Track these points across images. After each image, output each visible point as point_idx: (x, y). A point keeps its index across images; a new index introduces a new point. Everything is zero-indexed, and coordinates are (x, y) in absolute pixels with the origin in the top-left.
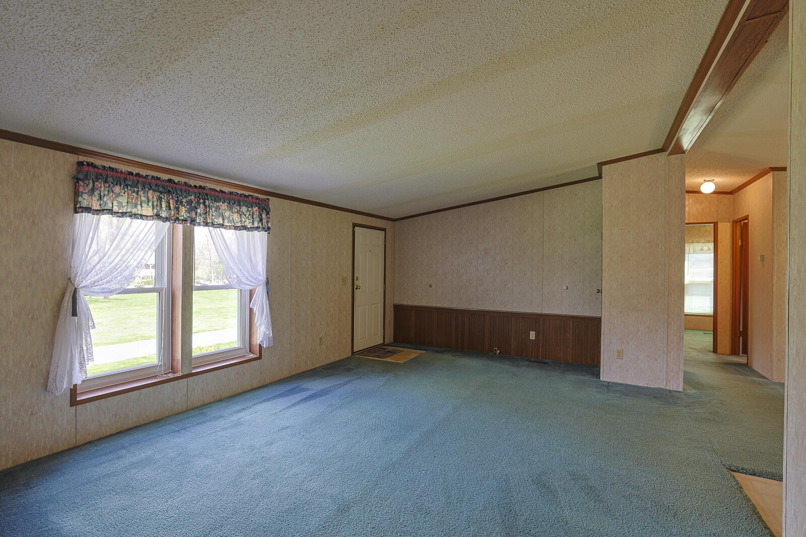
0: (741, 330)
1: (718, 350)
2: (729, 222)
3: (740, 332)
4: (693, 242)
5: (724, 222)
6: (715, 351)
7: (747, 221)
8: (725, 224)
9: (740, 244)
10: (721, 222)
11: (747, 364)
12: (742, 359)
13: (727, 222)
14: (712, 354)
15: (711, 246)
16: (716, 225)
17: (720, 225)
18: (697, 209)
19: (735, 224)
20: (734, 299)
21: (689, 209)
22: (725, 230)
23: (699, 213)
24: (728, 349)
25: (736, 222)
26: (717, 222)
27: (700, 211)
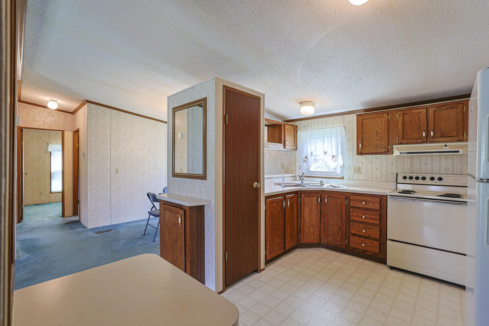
1: (65, 215)
2: (72, 132)
3: (78, 200)
4: (57, 144)
5: (68, 131)
6: (63, 216)
9: (77, 146)
10: (66, 131)
11: (79, 220)
12: (76, 218)
13: (70, 131)
14: (61, 218)
15: (60, 147)
16: (63, 132)
17: (66, 133)
18: (50, 120)
21: (44, 119)
22: (69, 136)
23: (51, 123)
24: (71, 213)
25: (75, 132)
26: (64, 131)
27: (53, 122)
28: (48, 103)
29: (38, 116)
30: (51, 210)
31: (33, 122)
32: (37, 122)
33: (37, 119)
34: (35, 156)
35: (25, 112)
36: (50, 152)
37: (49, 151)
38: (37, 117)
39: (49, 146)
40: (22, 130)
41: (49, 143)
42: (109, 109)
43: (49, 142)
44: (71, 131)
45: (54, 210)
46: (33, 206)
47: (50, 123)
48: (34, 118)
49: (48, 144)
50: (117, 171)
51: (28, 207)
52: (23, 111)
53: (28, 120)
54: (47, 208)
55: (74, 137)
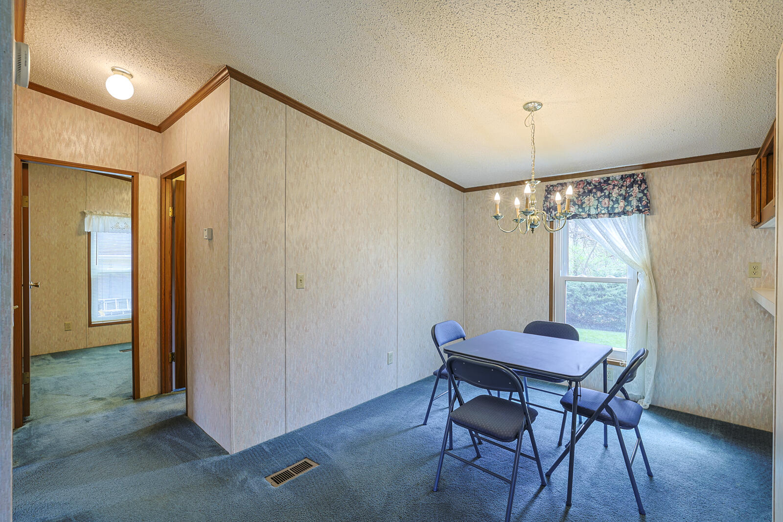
0: (174, 351)
1: (140, 394)
2: (156, 177)
3: (172, 354)
4: (104, 214)
5: (147, 174)
6: (135, 396)
7: (181, 178)
8: (150, 178)
9: (170, 214)
10: (143, 174)
11: (186, 414)
12: (173, 404)
13: (152, 176)
16: (135, 176)
17: (141, 179)
18: (102, 143)
19: (164, 180)
20: (163, 302)
21: (88, 139)
22: (149, 188)
23: (105, 150)
24: (156, 387)
25: (165, 178)
26: (138, 173)
27: (109, 148)
28: (107, 78)
29: (70, 131)
30: (98, 374)
31: (58, 145)
32: (68, 145)
33: (69, 138)
34: (53, 243)
35: (34, 115)
36: (89, 234)
37: (86, 230)
38: (67, 132)
39: (86, 219)
40: (25, 166)
41: (85, 213)
42: (281, 105)
43: (85, 211)
44: (154, 177)
45: (103, 373)
46: (50, 358)
47: (102, 151)
48: (60, 135)
49: (83, 214)
50: (299, 280)
51: (40, 363)
52: (29, 112)
53: (43, 137)
54: (85, 365)
55: (163, 191)
